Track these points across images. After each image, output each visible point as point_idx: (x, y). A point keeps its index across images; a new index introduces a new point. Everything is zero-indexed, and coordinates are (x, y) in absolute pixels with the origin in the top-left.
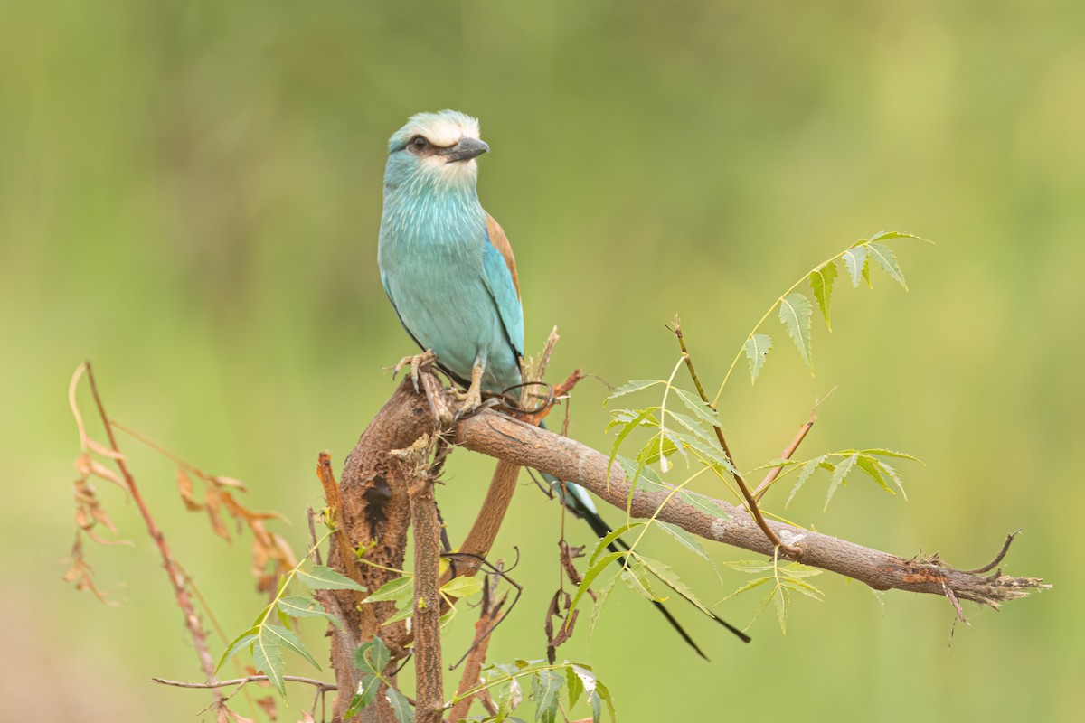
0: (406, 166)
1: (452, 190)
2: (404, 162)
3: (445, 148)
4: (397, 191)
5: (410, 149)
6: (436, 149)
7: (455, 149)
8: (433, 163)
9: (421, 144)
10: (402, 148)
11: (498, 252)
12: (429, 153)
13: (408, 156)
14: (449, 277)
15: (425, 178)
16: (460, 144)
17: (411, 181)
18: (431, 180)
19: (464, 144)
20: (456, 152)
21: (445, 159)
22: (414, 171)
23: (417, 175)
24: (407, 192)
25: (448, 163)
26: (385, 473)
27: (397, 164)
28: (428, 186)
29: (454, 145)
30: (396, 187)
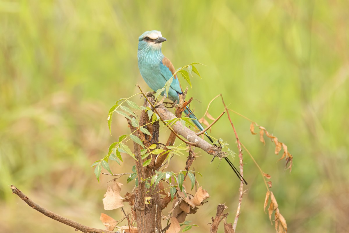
0: (144, 44)
1: (156, 50)
2: (144, 43)
3: (154, 40)
4: (141, 50)
5: (144, 40)
6: (152, 40)
7: (157, 40)
8: (151, 44)
9: (148, 39)
10: (142, 40)
11: (166, 66)
12: (150, 41)
13: (144, 42)
15: (149, 48)
16: (158, 39)
17: (145, 48)
18: (151, 48)
19: (160, 39)
20: (157, 41)
21: (154, 43)
22: (146, 46)
23: (147, 47)
24: (144, 51)
25: (155, 43)
27: (141, 44)
28: (150, 49)
29: (157, 39)
30: (141, 49)
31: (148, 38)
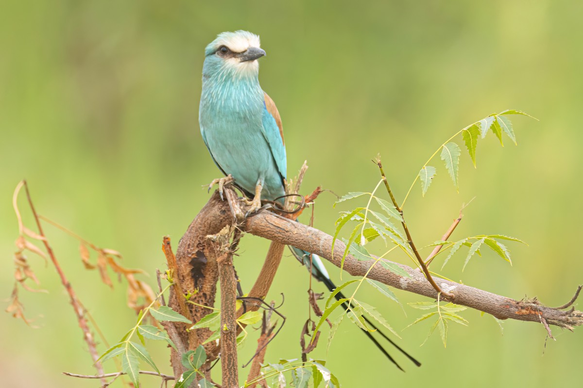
0: (216, 64)
1: (243, 78)
2: (215, 62)
3: (239, 53)
4: (210, 79)
5: (218, 54)
6: (234, 54)
7: (245, 54)
8: (232, 63)
9: (225, 51)
10: (214, 53)
11: (271, 115)
12: (229, 57)
13: (217, 58)
14: (242, 131)
15: (227, 71)
16: (248, 51)
17: (219, 73)
18: (230, 73)
19: (251, 51)
20: (246, 56)
21: (239, 60)
22: (220, 67)
23: (222, 70)
24: (216, 80)
25: (241, 62)
26: (203, 249)
27: (210, 63)
28: (229, 76)
29: (245, 51)
30: (209, 77)
31: (225, 49)
